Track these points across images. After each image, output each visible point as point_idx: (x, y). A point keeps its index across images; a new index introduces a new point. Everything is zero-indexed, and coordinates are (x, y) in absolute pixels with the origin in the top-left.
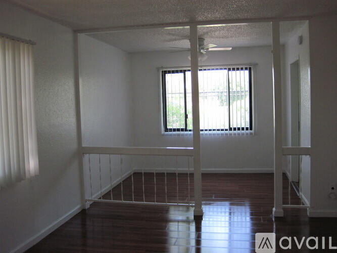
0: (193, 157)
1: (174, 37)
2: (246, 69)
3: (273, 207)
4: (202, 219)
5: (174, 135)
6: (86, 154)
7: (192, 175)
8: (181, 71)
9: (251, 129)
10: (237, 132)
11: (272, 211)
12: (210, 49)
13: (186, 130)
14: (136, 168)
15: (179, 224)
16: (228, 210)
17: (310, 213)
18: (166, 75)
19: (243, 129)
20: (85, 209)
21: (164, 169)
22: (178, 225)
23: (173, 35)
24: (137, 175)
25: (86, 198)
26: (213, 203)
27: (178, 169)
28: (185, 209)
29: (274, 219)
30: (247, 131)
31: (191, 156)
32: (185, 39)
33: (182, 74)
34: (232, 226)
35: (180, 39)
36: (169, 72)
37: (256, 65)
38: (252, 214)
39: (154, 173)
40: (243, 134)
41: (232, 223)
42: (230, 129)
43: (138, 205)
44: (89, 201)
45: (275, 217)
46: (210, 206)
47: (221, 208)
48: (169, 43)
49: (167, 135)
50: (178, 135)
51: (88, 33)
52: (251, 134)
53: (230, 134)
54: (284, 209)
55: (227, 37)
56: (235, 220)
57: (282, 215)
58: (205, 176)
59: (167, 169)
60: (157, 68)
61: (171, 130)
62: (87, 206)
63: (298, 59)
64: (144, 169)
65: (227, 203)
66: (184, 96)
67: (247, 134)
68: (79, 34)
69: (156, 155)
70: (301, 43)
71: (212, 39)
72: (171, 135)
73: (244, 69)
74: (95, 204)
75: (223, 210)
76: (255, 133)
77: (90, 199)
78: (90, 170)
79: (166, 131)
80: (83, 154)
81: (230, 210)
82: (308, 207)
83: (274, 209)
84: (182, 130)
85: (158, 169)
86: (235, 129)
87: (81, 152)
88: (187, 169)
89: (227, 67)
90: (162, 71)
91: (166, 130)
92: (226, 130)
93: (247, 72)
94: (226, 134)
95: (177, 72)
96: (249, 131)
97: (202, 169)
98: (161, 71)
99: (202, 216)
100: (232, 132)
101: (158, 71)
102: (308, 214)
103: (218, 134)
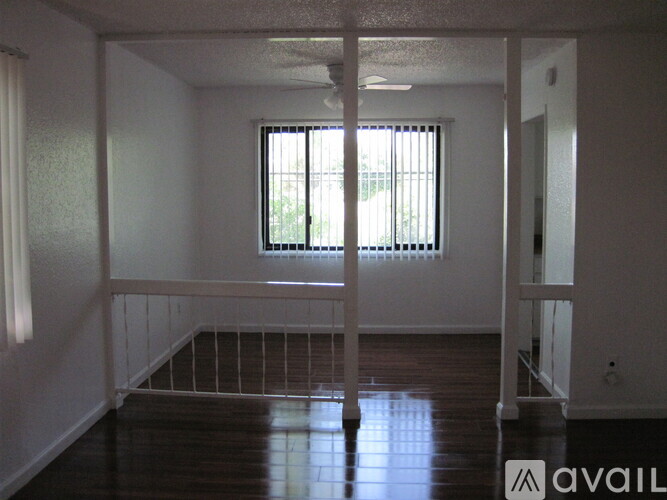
0: (342, 303)
1: (300, 60)
2: (431, 129)
3: (498, 401)
4: (359, 426)
5: (283, 257)
6: (118, 293)
7: (339, 338)
8: (301, 129)
9: (437, 248)
10: (409, 252)
11: (494, 409)
12: (369, 87)
13: (309, 248)
14: (202, 324)
15: (290, 437)
16: (387, 407)
17: (568, 411)
18: (270, 135)
19: (421, 247)
20: (115, 410)
21: (261, 325)
22: (287, 440)
23: (300, 54)
24: (204, 337)
25: (117, 387)
26: (375, 395)
27: (311, 326)
28: (302, 405)
29: (499, 425)
30: (430, 252)
31: (339, 300)
32: (319, 63)
33: (302, 136)
34: (395, 439)
35: (310, 64)
36: (277, 130)
37: (450, 121)
38: (434, 416)
39: (236, 334)
40: (421, 257)
41: (395, 434)
42: (397, 247)
43: (227, 399)
44: (123, 392)
45: (504, 422)
46: (369, 400)
47: (375, 403)
48: (285, 70)
49: (271, 257)
50: (293, 257)
51: (124, 42)
52: (437, 257)
53: (395, 257)
54: (520, 405)
55: (403, 64)
56: (403, 427)
57: (515, 416)
58: (365, 339)
59: (266, 325)
60: (251, 121)
61: (277, 247)
62: (119, 404)
63: (542, 112)
64: (217, 325)
65: (387, 394)
66: (304, 179)
67: (430, 257)
68: (107, 43)
69: (245, 297)
70: (553, 81)
71: (374, 67)
72: (277, 257)
73: (411, 128)
74: (131, 399)
75: (379, 407)
76: (445, 257)
77: (125, 387)
78: (126, 327)
79: (267, 249)
80: (113, 294)
81: (392, 407)
82: (564, 400)
83: (500, 405)
84: (301, 247)
85: (270, 325)
86: (406, 247)
87: (109, 290)
88: (330, 326)
89: (394, 125)
90: (263, 128)
91: (268, 246)
92: (389, 249)
93: (432, 136)
94: (389, 257)
95: (293, 130)
96: (433, 252)
97: (360, 326)
98: (260, 126)
99: (359, 420)
100: (401, 252)
101: (255, 127)
102: (565, 413)
103: (373, 257)
